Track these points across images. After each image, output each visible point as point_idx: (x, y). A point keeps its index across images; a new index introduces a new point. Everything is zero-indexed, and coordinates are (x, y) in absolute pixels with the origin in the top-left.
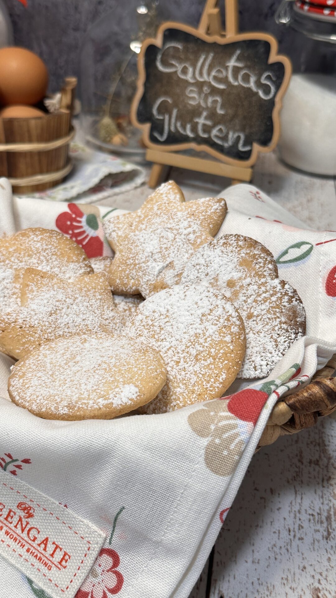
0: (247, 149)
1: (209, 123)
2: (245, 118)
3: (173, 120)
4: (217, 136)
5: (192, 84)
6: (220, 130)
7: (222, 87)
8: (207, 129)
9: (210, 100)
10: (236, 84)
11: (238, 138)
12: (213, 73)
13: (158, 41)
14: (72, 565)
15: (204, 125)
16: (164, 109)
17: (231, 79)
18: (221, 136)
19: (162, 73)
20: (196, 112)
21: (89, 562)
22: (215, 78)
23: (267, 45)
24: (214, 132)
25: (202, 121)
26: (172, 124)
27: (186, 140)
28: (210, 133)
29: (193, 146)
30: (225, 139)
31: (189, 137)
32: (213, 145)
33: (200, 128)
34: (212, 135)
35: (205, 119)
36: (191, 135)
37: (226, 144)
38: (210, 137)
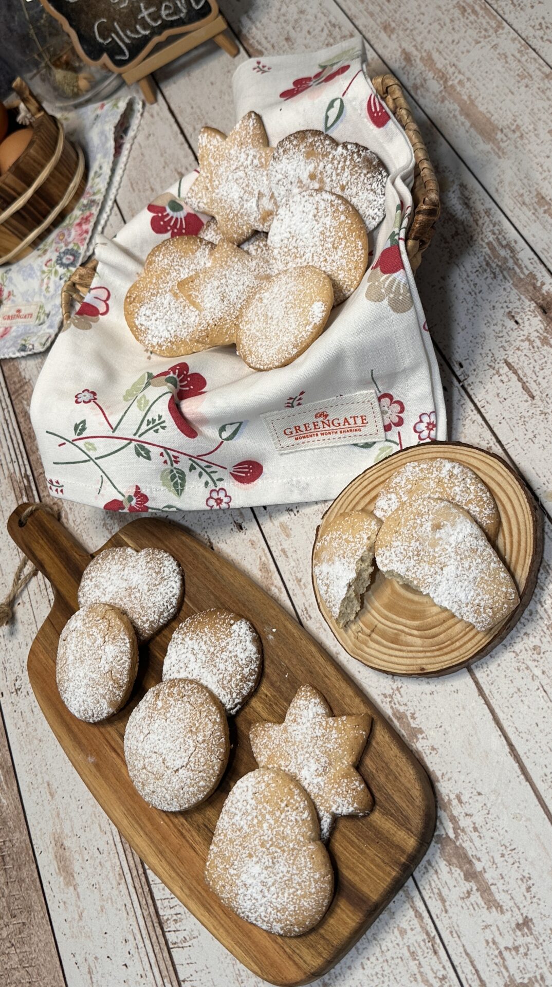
1: (152, 10)
3: (121, 34)
4: (167, 16)
8: (155, 16)
14: (370, 419)
15: (149, 15)
18: (171, 11)
21: (377, 409)
24: (164, 13)
25: (145, 13)
26: (122, 38)
27: (146, 40)
28: (160, 17)
29: (156, 39)
30: (177, 11)
31: (146, 36)
32: (172, 24)
33: (148, 20)
34: (164, 17)
35: (146, 9)
36: (147, 32)
37: (182, 15)
38: (163, 20)
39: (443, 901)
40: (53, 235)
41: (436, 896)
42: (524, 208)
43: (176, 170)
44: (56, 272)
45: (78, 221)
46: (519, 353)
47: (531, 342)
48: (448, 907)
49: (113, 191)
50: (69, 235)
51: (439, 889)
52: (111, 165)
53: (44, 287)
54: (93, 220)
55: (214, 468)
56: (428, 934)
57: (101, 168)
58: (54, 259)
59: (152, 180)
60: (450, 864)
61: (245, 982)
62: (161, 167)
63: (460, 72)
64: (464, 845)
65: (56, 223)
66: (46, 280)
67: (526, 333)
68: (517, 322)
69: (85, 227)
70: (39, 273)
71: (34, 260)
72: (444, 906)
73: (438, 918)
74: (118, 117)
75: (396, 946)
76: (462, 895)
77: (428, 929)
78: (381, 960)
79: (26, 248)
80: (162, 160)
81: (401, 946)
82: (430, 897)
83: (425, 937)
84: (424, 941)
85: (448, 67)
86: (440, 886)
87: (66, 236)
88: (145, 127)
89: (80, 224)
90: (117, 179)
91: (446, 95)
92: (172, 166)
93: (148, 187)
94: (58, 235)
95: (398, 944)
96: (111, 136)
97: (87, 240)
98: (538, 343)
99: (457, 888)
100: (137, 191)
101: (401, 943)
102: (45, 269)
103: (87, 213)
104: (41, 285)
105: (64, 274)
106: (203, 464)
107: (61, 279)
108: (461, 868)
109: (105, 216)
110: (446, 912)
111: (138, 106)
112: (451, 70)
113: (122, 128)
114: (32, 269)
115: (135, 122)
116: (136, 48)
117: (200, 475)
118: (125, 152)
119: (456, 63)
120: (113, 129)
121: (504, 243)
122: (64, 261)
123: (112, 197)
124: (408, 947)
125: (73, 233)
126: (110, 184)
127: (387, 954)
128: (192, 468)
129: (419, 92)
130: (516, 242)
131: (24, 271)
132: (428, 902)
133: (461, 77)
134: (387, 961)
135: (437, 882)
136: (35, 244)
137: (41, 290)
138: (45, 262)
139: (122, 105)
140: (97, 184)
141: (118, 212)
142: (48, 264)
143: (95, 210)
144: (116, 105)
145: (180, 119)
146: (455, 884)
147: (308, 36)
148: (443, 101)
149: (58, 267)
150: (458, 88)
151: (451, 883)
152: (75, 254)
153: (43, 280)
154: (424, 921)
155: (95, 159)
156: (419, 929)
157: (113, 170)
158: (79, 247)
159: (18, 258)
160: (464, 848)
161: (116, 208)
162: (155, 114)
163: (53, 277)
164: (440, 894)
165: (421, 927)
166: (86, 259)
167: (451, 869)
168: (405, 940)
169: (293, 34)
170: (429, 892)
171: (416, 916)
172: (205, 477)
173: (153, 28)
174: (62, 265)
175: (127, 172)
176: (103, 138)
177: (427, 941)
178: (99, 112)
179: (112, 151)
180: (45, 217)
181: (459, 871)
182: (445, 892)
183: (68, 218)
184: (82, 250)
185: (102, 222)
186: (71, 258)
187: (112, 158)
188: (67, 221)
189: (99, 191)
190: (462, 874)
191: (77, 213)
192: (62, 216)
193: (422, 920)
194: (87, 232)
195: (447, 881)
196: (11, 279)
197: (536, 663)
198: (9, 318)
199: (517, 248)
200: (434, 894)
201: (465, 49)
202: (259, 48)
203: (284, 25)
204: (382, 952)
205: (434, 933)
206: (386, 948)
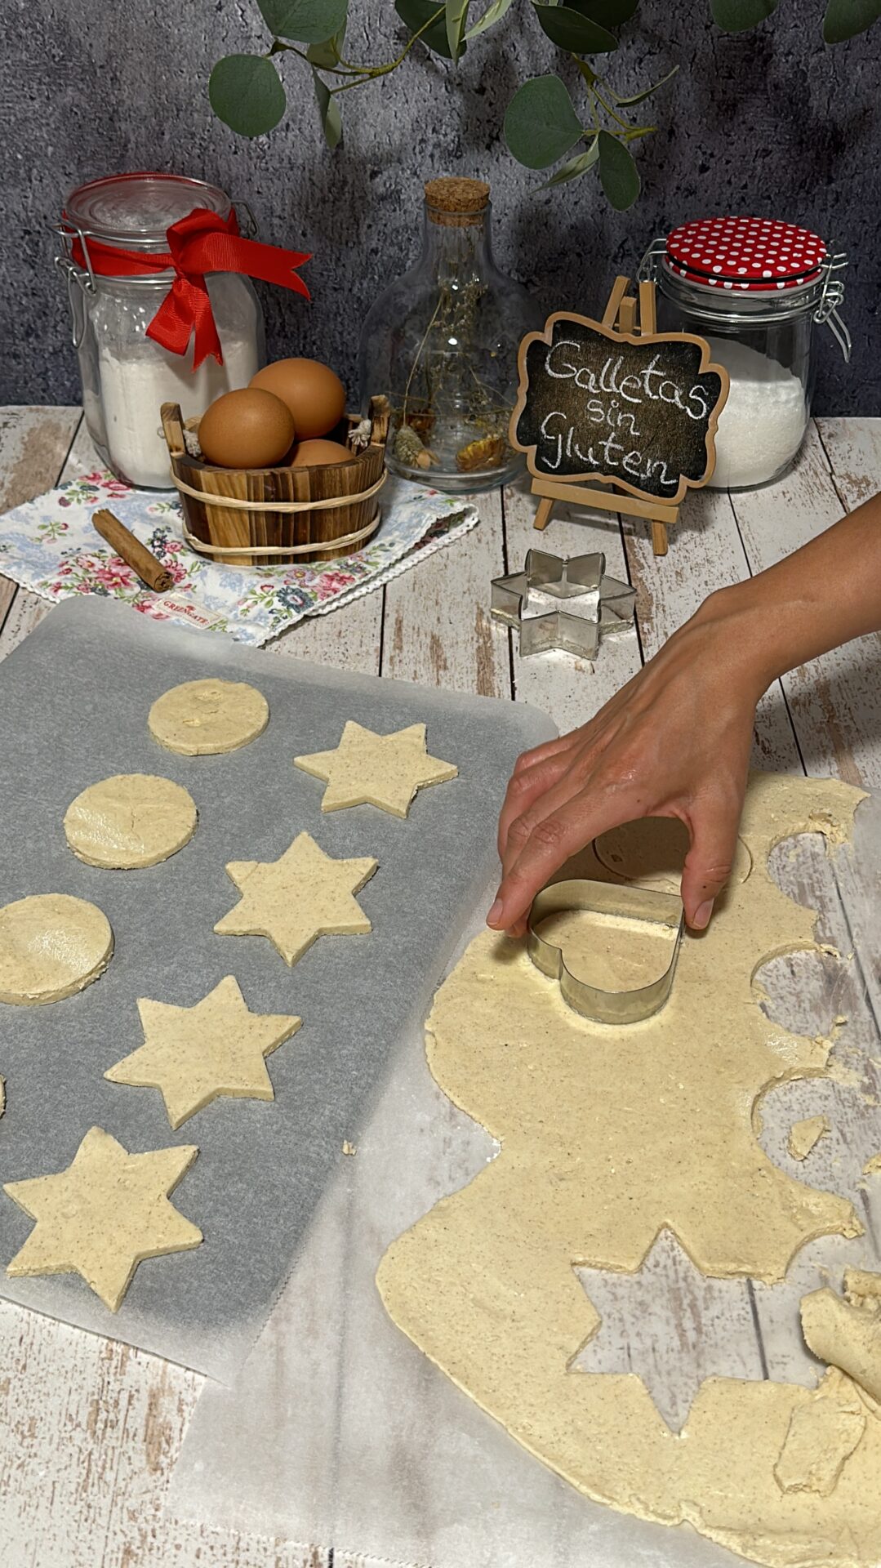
0: (672, 482)
1: (618, 447)
2: (668, 442)
3: (569, 441)
4: (630, 465)
5: (595, 396)
6: (634, 457)
7: (636, 401)
8: (616, 456)
9: (620, 417)
10: (655, 397)
11: (660, 466)
12: (624, 383)
13: (547, 337)
15: (611, 449)
16: (556, 426)
17: (648, 391)
18: (634, 464)
19: (553, 378)
20: (602, 432)
22: (626, 389)
23: (697, 350)
24: (627, 459)
25: (609, 444)
26: (567, 446)
27: (588, 468)
28: (620, 460)
29: (597, 476)
30: (641, 468)
31: (591, 464)
32: (625, 476)
33: (607, 453)
34: (624, 463)
35: (614, 441)
36: (595, 462)
37: (642, 476)
38: (620, 464)
40: (291, 567)
42: (857, 878)
43: (477, 603)
44: (270, 603)
45: (330, 573)
46: (780, 1002)
47: (800, 1002)
49: (390, 574)
50: (311, 580)
52: (406, 550)
53: (244, 607)
54: (350, 586)
57: (392, 545)
58: (277, 588)
59: (442, 594)
61: (9, 1496)
62: (461, 590)
63: (852, 719)
65: (298, 558)
66: (249, 602)
67: (798, 988)
68: (793, 972)
69: (335, 584)
70: (245, 590)
71: (250, 577)
74: (447, 515)
75: (262, 1550)
78: (229, 1557)
79: (247, 557)
80: (467, 585)
81: (268, 1553)
83: (310, 1558)
85: (842, 706)
87: (306, 578)
88: (465, 544)
89: (331, 578)
90: (401, 567)
91: (826, 729)
92: (474, 598)
93: (433, 597)
94: (295, 571)
95: (265, 1549)
96: (427, 525)
97: (330, 599)
98: (806, 1005)
100: (416, 593)
101: (270, 1550)
102: (259, 591)
103: (347, 575)
104: (239, 603)
105: (280, 611)
107: (271, 612)
109: (364, 590)
111: (470, 522)
112: (843, 711)
113: (439, 529)
114: (240, 580)
115: (456, 532)
116: (570, 467)
118: (427, 550)
119: (852, 708)
120: (434, 521)
121: (818, 893)
122: (289, 598)
123: (385, 580)
124: (279, 1559)
125: (317, 581)
126: (392, 565)
127: (242, 1554)
129: (797, 708)
130: (831, 900)
131: (227, 577)
133: (850, 723)
134: (237, 1563)
136: (259, 560)
137: (235, 607)
138: (263, 584)
139: (459, 507)
140: (377, 557)
141: (381, 597)
142: (266, 589)
143: (358, 578)
144: (451, 502)
145: (509, 563)
147: (703, 585)
148: (819, 732)
149: (276, 599)
150: (842, 732)
152: (306, 601)
153: (247, 599)
155: (389, 533)
157: (403, 557)
158: (316, 599)
159: (228, 559)
161: (381, 592)
162: (484, 540)
163: (261, 605)
166: (314, 614)
168: (278, 1549)
169: (687, 573)
173: (605, 463)
174: (283, 600)
175: (417, 569)
176: (415, 521)
177: (309, 1564)
178: (425, 495)
179: (418, 540)
180: (296, 544)
183: (317, 563)
184: (318, 603)
185: (357, 594)
186: (300, 601)
187: (412, 545)
188: (314, 565)
189: (376, 564)
191: (333, 566)
192: (312, 557)
194: (335, 591)
196: (205, 573)
197: (633, 1320)
198: (172, 607)
199: (830, 906)
201: (868, 704)
202: (642, 561)
203: (682, 559)
204: (238, 1548)
206: (245, 1547)
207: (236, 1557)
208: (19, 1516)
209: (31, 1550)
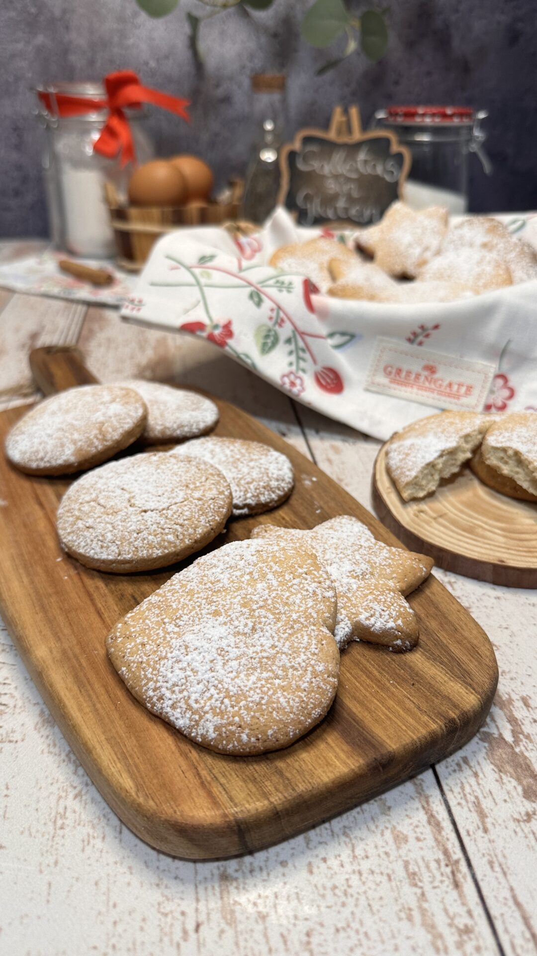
39: (482, 815)
41: (470, 805)
48: (489, 826)
51: (477, 797)
55: (307, 356)
56: (446, 853)
60: (500, 771)
64: (527, 754)
72: (483, 823)
73: (469, 835)
75: (383, 856)
76: (516, 816)
77: (449, 846)
81: (392, 858)
82: (459, 804)
83: (442, 857)
84: (438, 861)
86: (479, 793)
95: (387, 854)
99: (509, 805)
101: (393, 854)
106: (301, 344)
108: (520, 783)
110: (486, 831)
117: (291, 353)
124: (406, 863)
127: (362, 862)
128: (288, 341)
132: (455, 810)
134: (360, 873)
135: (475, 787)
146: (507, 798)
151: (500, 795)
154: (443, 833)
156: (430, 841)
160: (526, 758)
164: (477, 805)
165: (436, 840)
167: (501, 778)
168: (402, 852)
170: (459, 797)
171: (429, 823)
172: (293, 358)
177: (443, 863)
181: (514, 783)
182: (486, 804)
190: (520, 789)
193: (440, 832)
195: (493, 791)
200: (467, 801)
204: (355, 857)
205: (458, 854)
206: (363, 854)
207: (356, 868)
208: (83, 850)
209: (103, 887)
